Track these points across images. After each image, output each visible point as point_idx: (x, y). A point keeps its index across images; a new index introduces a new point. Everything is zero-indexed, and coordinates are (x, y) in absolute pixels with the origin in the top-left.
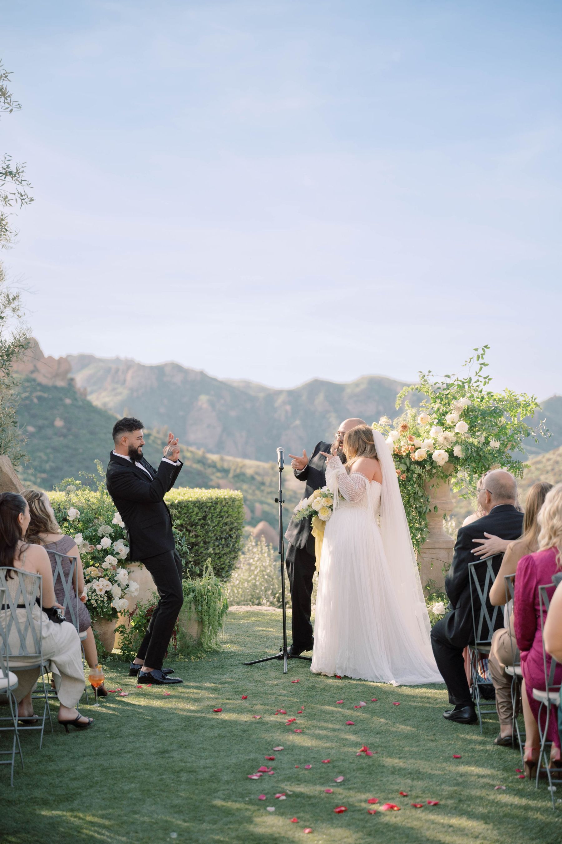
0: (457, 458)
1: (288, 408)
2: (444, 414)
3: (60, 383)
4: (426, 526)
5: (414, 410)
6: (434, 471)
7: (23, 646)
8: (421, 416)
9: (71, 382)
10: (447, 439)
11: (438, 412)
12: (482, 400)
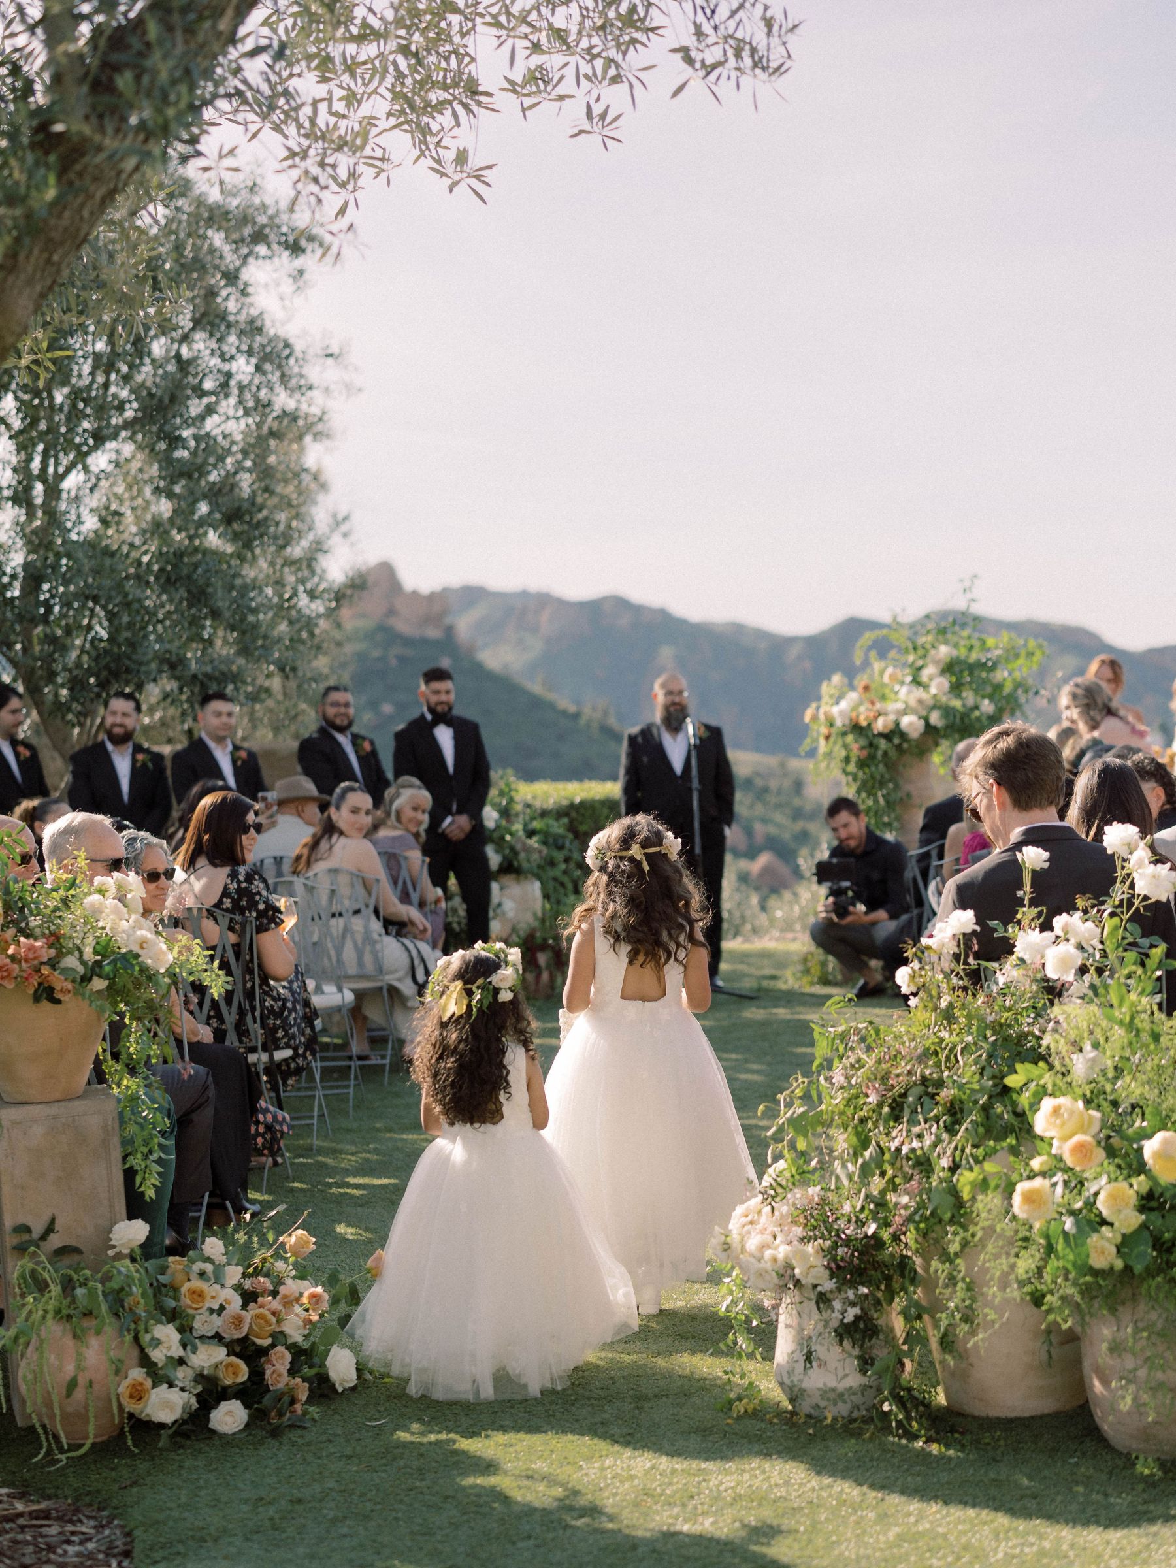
0: (935, 728)
1: (808, 664)
2: (920, 669)
3: (433, 633)
4: (898, 819)
5: (883, 664)
6: (905, 746)
7: (360, 963)
8: (890, 670)
9: (450, 630)
10: (920, 702)
11: (911, 666)
12: (971, 648)
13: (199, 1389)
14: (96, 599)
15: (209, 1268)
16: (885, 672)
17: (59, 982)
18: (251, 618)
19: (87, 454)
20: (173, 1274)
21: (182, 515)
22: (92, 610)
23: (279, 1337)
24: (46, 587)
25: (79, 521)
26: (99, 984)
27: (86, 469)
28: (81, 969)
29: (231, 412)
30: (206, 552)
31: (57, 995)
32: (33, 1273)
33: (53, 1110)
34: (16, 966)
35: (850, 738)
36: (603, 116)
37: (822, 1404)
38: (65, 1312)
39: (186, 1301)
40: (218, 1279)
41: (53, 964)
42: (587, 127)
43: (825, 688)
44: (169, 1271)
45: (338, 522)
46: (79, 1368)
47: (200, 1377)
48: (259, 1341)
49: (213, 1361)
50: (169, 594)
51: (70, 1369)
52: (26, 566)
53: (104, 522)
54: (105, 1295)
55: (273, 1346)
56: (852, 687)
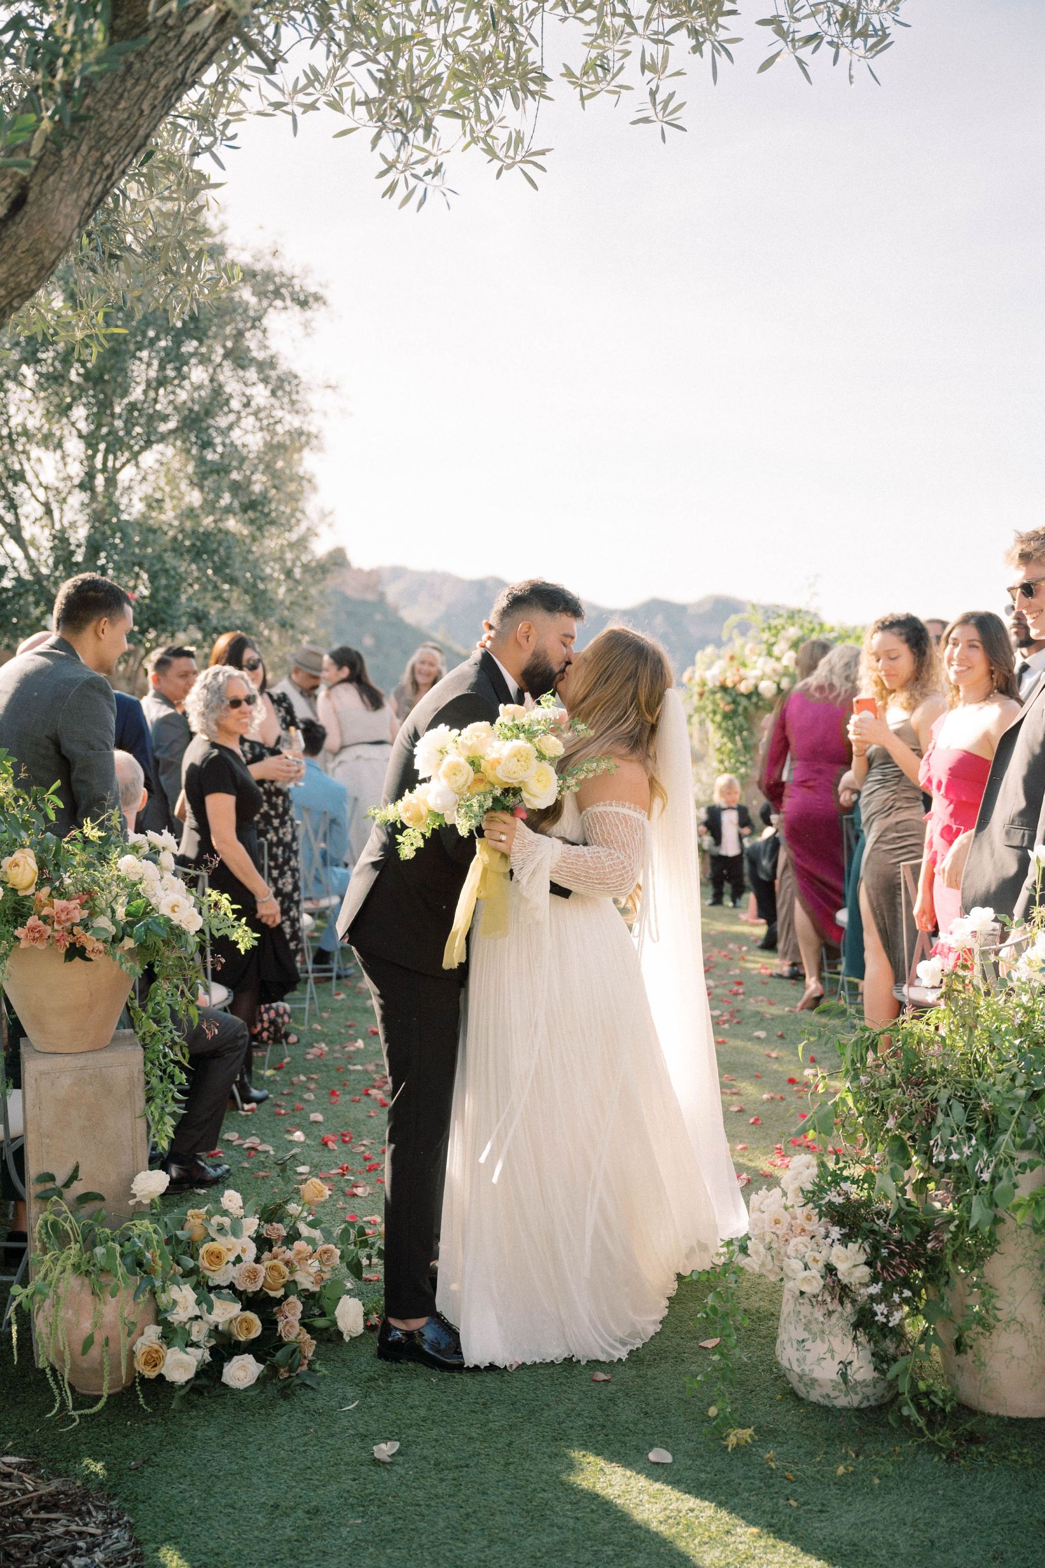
2: (773, 644)
3: (370, 597)
5: (744, 640)
6: (761, 703)
8: (749, 646)
9: (382, 596)
10: (774, 670)
11: (766, 642)
12: (813, 630)
13: (213, 1342)
14: (141, 565)
15: (226, 1221)
16: (747, 647)
17: (90, 942)
18: (261, 586)
19: (139, 453)
20: (191, 1230)
21: (210, 506)
22: (137, 574)
23: (291, 1287)
24: (103, 554)
25: (130, 505)
26: (129, 943)
27: (137, 465)
28: (113, 930)
29: (250, 428)
30: (227, 533)
31: (88, 955)
32: (55, 1225)
33: (80, 1061)
34: (49, 928)
35: (719, 696)
36: (666, 103)
37: (833, 1394)
38: (83, 1268)
39: (203, 1263)
40: (236, 1231)
41: (86, 925)
42: (650, 113)
43: (699, 656)
44: (187, 1226)
45: (324, 515)
46: (95, 1324)
47: (215, 1331)
48: (272, 1294)
49: (228, 1316)
50: (198, 564)
51: (86, 1326)
52: (90, 538)
53: (149, 506)
54: (122, 1255)
55: (286, 1296)
56: (719, 657)
